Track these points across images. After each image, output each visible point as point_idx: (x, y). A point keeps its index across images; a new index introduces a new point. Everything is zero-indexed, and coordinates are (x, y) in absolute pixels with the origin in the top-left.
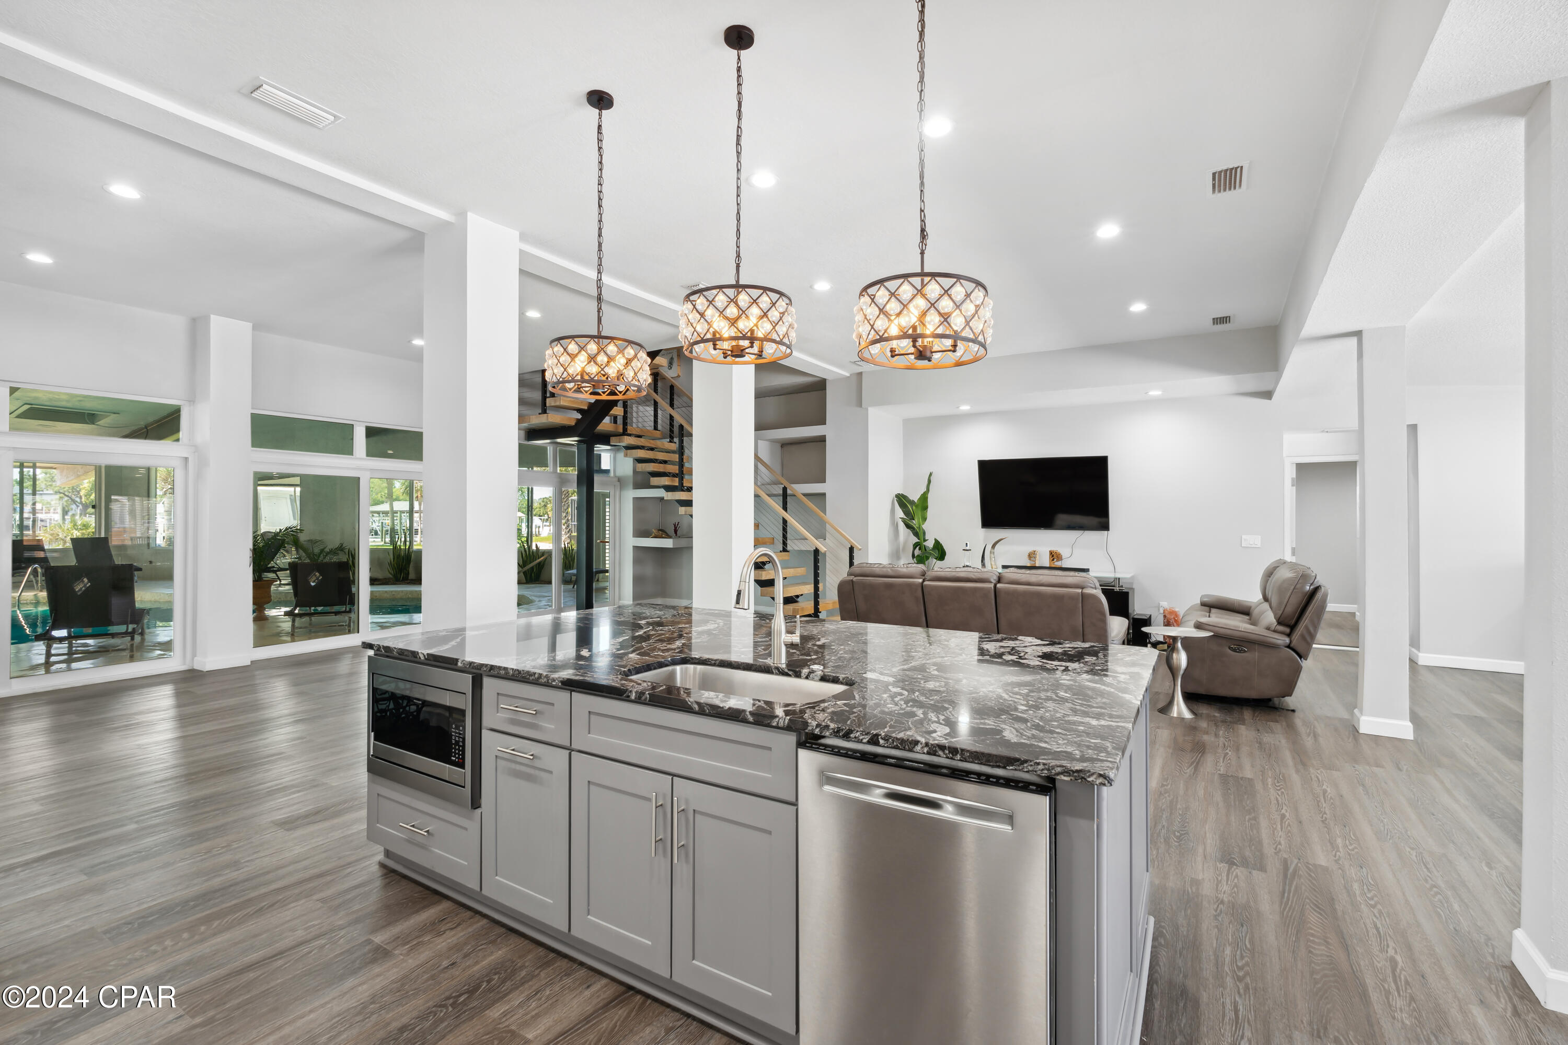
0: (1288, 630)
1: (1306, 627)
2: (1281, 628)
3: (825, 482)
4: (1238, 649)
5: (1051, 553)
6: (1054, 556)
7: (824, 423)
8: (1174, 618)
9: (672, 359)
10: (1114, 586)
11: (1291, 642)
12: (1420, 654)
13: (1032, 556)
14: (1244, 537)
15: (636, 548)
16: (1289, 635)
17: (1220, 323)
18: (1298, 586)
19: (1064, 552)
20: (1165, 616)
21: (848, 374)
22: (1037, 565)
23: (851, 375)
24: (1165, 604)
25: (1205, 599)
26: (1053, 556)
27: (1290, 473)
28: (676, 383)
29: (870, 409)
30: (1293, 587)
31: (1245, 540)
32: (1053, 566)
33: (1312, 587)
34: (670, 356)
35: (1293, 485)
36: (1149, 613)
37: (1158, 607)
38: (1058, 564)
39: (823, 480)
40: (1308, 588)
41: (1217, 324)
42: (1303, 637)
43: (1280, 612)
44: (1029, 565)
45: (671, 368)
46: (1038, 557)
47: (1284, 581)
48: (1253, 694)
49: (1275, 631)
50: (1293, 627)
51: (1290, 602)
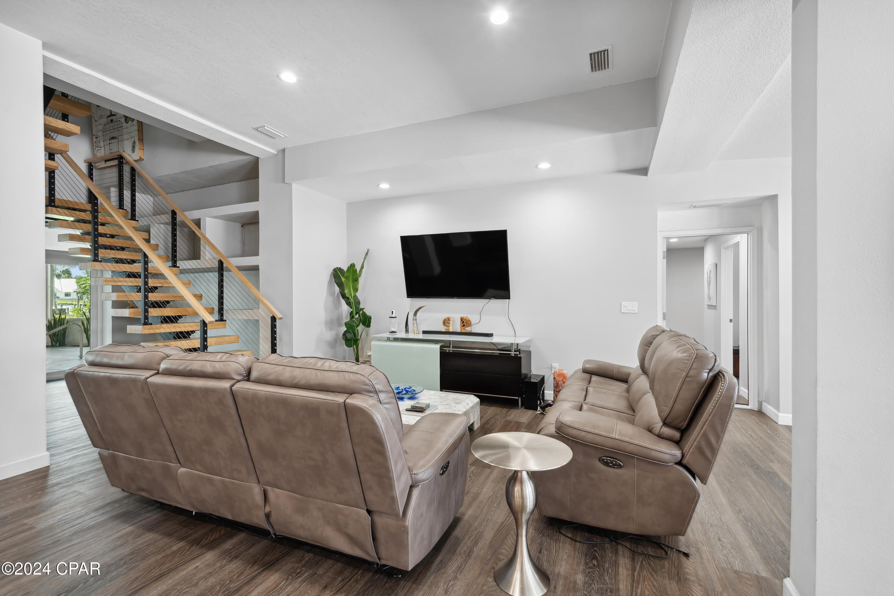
0: (677, 435)
1: (705, 436)
2: (667, 431)
3: (258, 255)
4: (611, 462)
5: (462, 320)
6: (465, 322)
7: (257, 200)
8: (562, 380)
9: (134, 142)
10: (510, 351)
11: (683, 456)
12: (780, 414)
13: (446, 322)
14: (623, 303)
15: (114, 318)
16: (678, 443)
17: (599, 70)
18: (692, 373)
19: (473, 318)
20: (554, 378)
21: (274, 152)
22: (451, 331)
23: (278, 152)
24: (557, 366)
25: (587, 366)
26: (463, 322)
27: (661, 248)
28: (136, 166)
29: (294, 186)
30: (684, 374)
31: (625, 306)
32: (464, 331)
33: (711, 374)
34: (133, 140)
35: (664, 258)
36: (543, 374)
37: (551, 368)
38: (468, 329)
39: (256, 254)
40: (706, 375)
41: (596, 71)
42: (699, 449)
43: (667, 410)
44: (443, 330)
45: (134, 151)
46: (451, 322)
47: (671, 363)
48: (631, 528)
49: (660, 436)
50: (684, 431)
51: (680, 395)
